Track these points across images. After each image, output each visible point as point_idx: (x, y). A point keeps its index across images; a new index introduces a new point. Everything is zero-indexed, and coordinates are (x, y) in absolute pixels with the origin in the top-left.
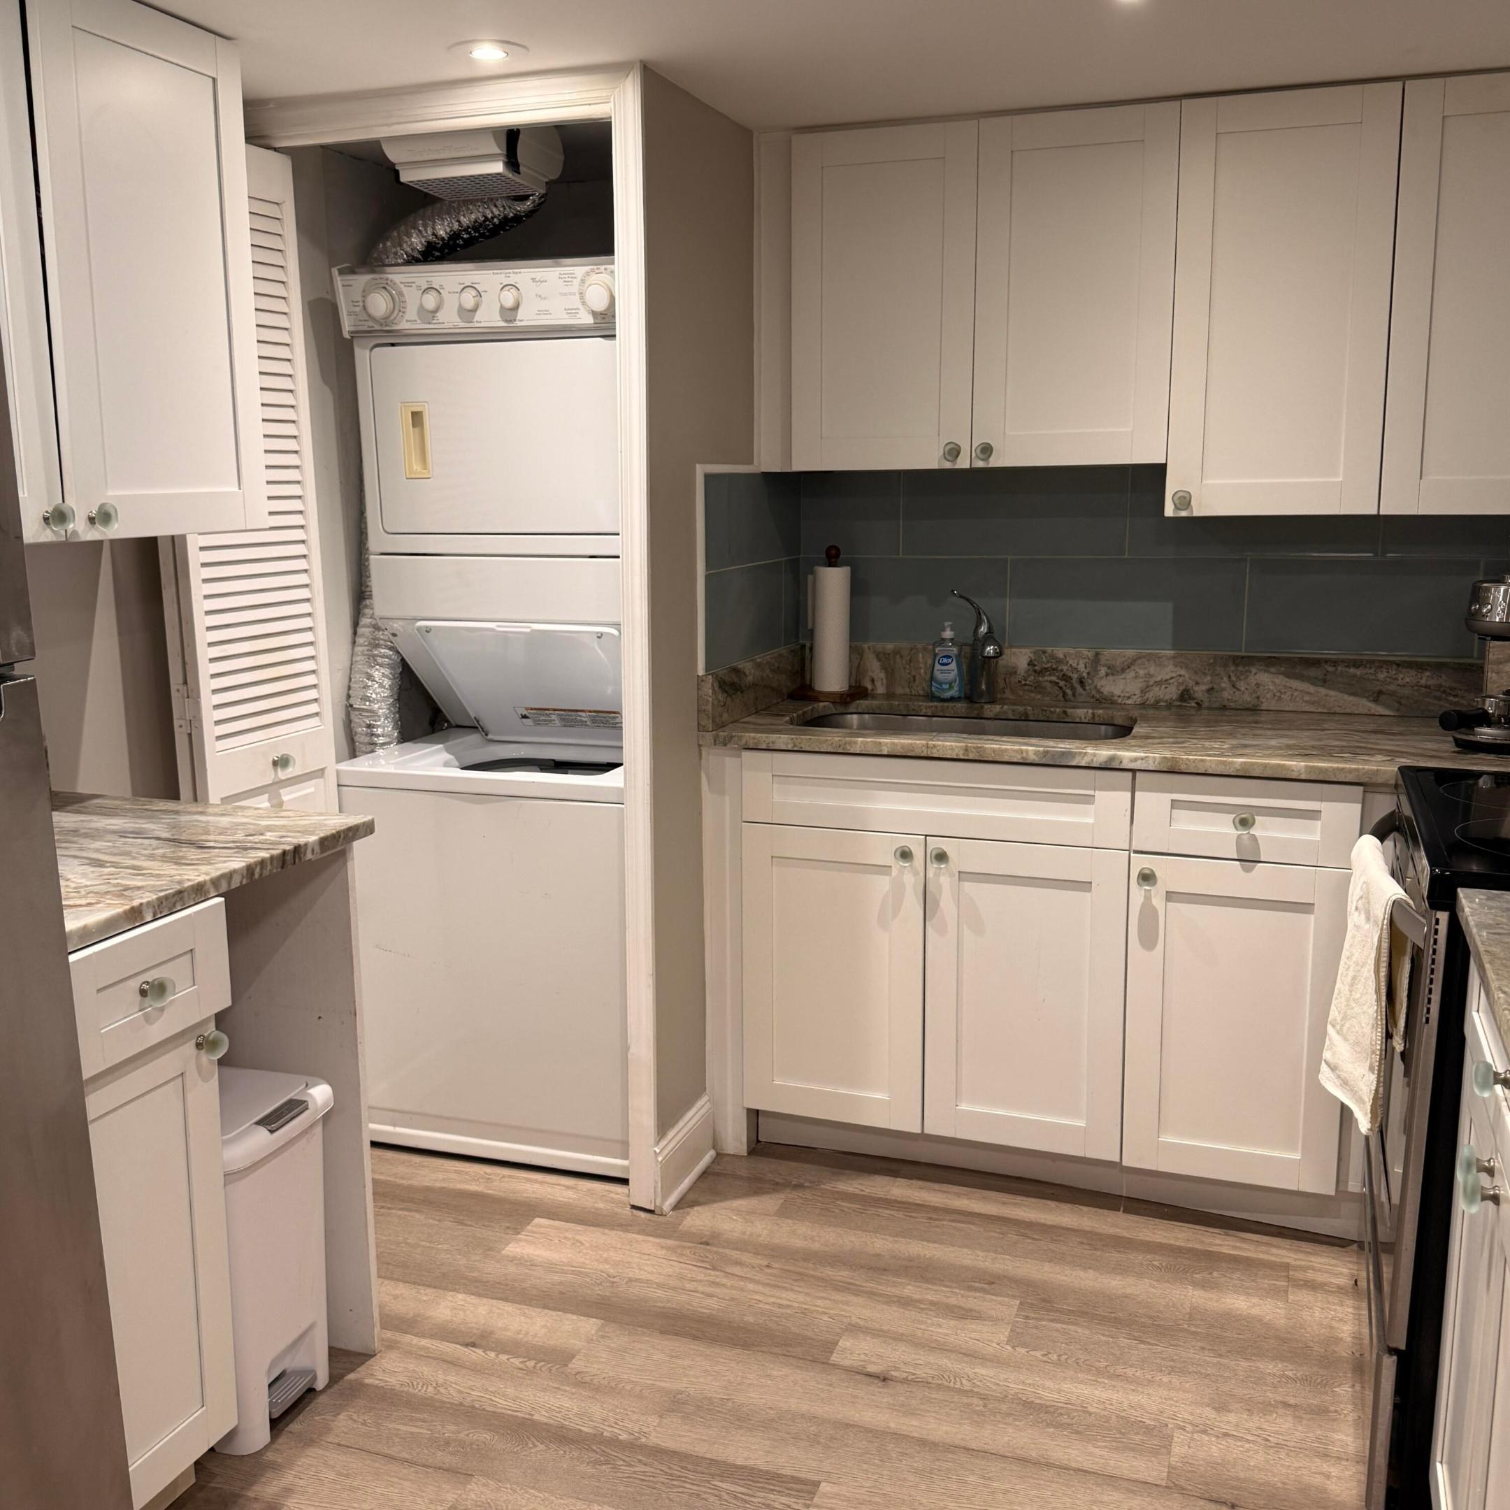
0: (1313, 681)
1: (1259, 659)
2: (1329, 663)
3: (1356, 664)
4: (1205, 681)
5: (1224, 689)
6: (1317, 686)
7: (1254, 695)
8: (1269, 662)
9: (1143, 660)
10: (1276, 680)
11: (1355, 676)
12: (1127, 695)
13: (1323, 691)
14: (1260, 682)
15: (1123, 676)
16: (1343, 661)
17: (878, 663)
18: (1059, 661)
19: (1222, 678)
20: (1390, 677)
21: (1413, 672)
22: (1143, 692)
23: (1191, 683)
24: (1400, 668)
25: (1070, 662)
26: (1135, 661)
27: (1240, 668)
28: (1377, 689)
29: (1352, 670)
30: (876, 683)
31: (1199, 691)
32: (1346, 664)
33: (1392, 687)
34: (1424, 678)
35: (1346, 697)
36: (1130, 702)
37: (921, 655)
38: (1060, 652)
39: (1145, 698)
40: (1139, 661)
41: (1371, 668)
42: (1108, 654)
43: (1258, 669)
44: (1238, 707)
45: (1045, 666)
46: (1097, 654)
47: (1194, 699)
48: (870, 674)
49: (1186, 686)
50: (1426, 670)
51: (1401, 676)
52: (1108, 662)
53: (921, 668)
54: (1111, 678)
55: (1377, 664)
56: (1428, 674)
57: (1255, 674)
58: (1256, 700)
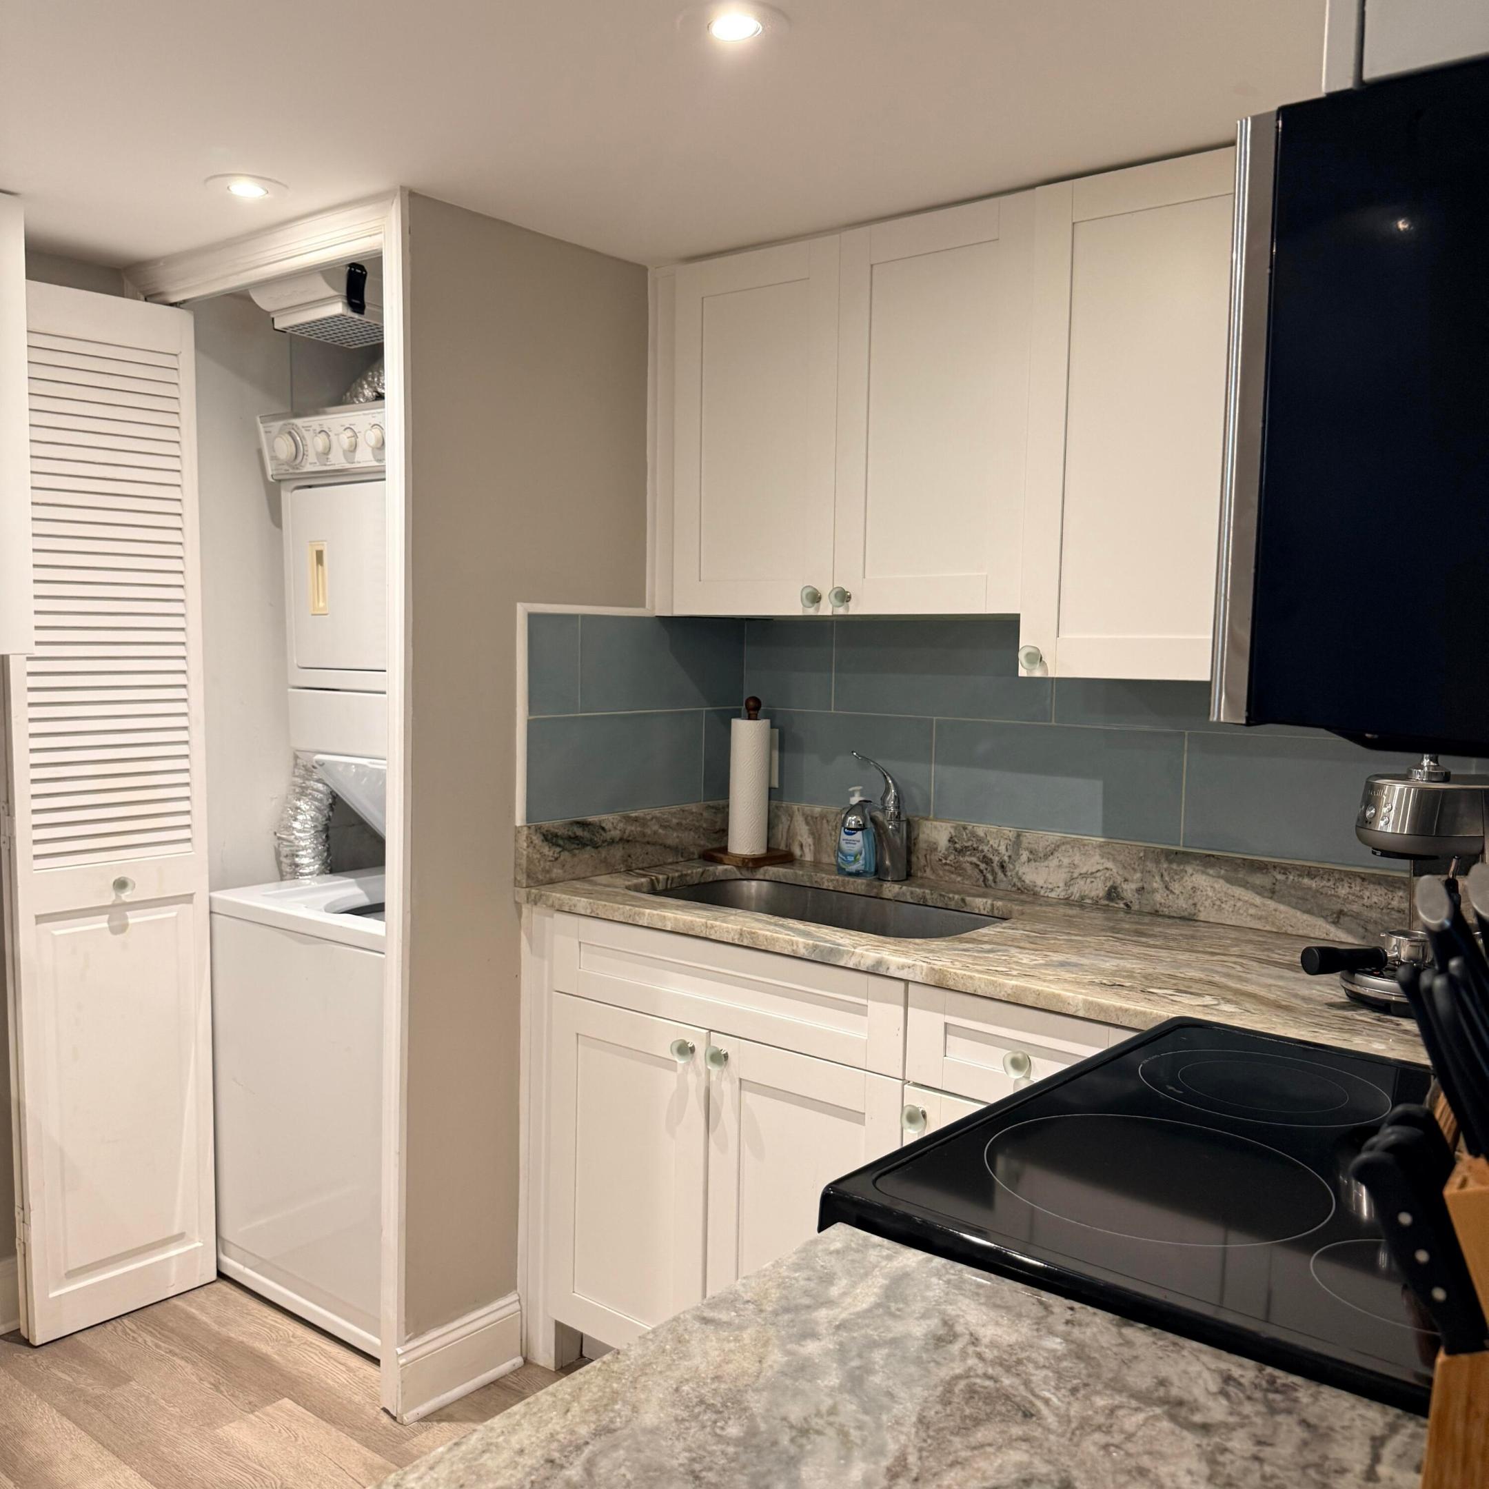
0: (1259, 890)
1: (1196, 857)
2: (1278, 870)
3: (1311, 873)
4: (1135, 878)
5: (1154, 891)
6: (1264, 897)
7: (1191, 902)
8: (1208, 861)
9: (1068, 846)
10: (1216, 886)
11: (1310, 888)
12: (1050, 886)
13: (1271, 904)
14: (1196, 885)
16: (1295, 868)
17: (807, 828)
18: (980, 840)
19: (1154, 876)
20: (1353, 895)
21: (1382, 891)
22: (1067, 885)
23: (1119, 880)
24: (1366, 883)
25: (991, 843)
27: (1174, 866)
28: (1339, 907)
29: (1306, 881)
30: (804, 848)
31: (1129, 889)
32: (1298, 873)
33: (1355, 908)
34: (1397, 899)
35: (1299, 914)
36: (1053, 895)
38: (981, 830)
39: (1069, 892)
41: (1329, 880)
42: (1029, 837)
43: (1194, 870)
44: (1172, 914)
45: (966, 845)
46: (1019, 836)
47: (1122, 899)
48: (800, 839)
49: (1114, 882)
50: (1399, 888)
51: (1367, 894)
52: (1030, 846)
54: (1033, 864)
55: (1337, 876)
56: (1401, 894)
57: (1192, 875)
58: (1192, 907)
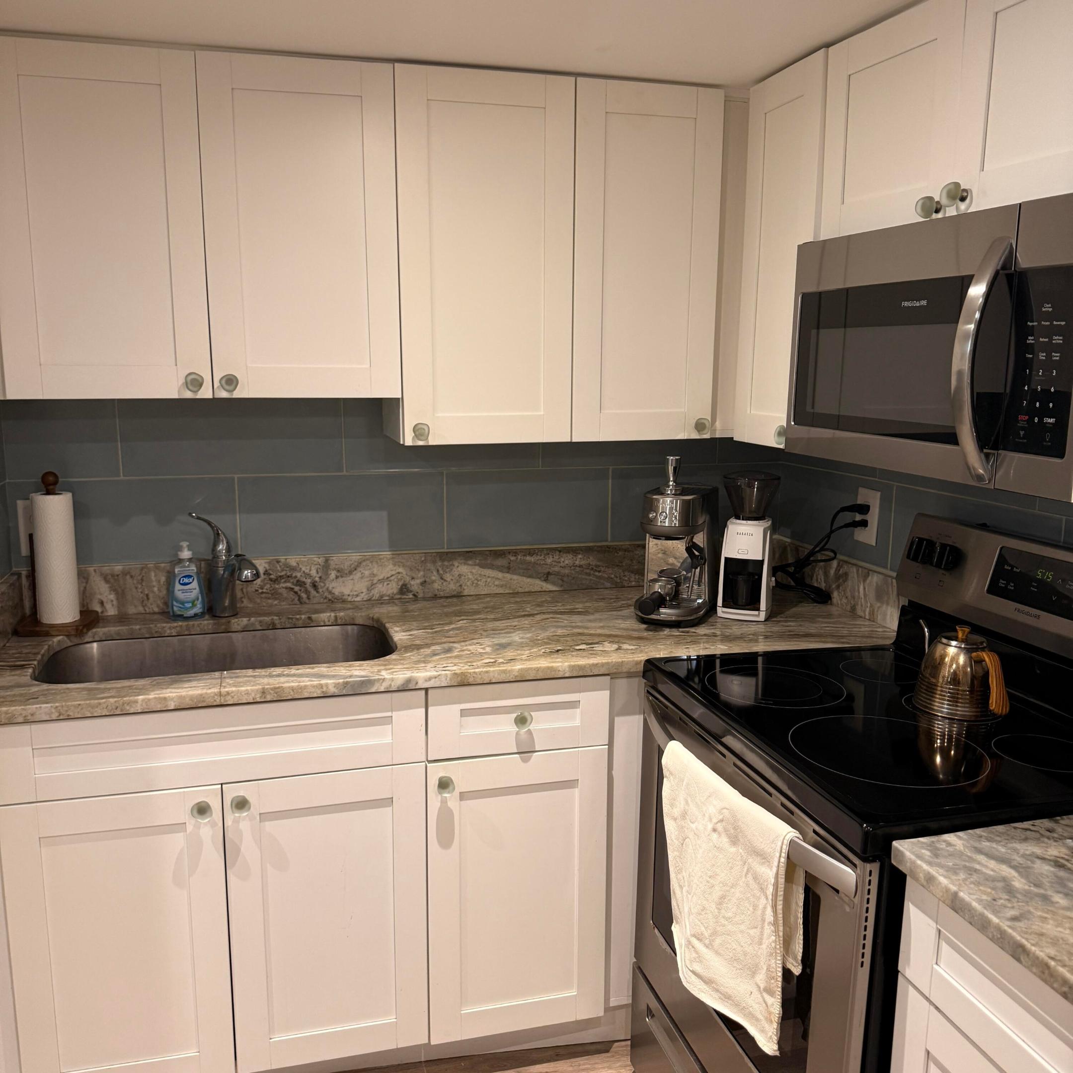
0: (501, 569)
1: (459, 554)
2: (511, 554)
3: (531, 553)
4: (419, 576)
5: (434, 582)
6: (503, 572)
7: (458, 584)
8: (468, 556)
9: (368, 562)
10: (474, 571)
11: (530, 562)
12: (355, 593)
13: (508, 576)
14: (461, 573)
15: (351, 577)
16: (522, 551)
17: (107, 586)
18: (293, 569)
19: (432, 572)
20: (555, 561)
21: (570, 556)
22: (369, 589)
23: (408, 579)
24: (562, 553)
25: (303, 569)
26: (360, 563)
27: (446, 563)
28: (548, 570)
29: (528, 558)
30: (105, 604)
31: (415, 585)
32: (524, 554)
33: (556, 569)
34: (578, 560)
35: (524, 579)
36: (358, 599)
37: (153, 574)
38: (293, 561)
39: (371, 594)
40: (364, 564)
41: (541, 555)
42: (336, 559)
43: (459, 563)
44: (446, 595)
45: (280, 574)
46: (327, 561)
47: (411, 591)
48: (99, 597)
49: (405, 581)
50: (579, 553)
51: (563, 560)
52: (337, 567)
53: (154, 586)
54: (340, 580)
55: (545, 552)
56: (580, 556)
57: (458, 567)
58: (459, 588)
